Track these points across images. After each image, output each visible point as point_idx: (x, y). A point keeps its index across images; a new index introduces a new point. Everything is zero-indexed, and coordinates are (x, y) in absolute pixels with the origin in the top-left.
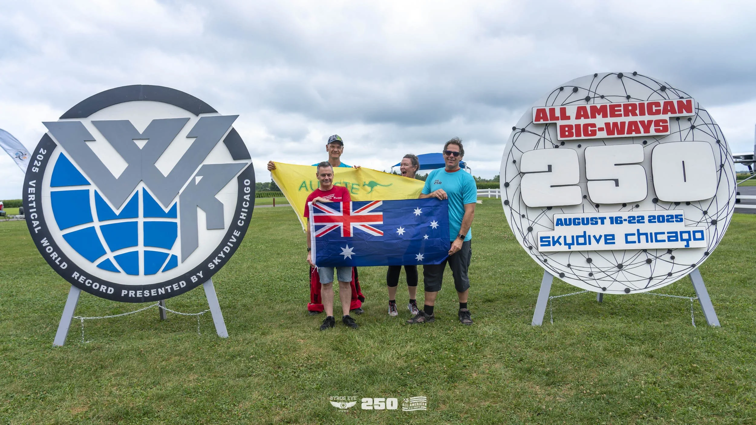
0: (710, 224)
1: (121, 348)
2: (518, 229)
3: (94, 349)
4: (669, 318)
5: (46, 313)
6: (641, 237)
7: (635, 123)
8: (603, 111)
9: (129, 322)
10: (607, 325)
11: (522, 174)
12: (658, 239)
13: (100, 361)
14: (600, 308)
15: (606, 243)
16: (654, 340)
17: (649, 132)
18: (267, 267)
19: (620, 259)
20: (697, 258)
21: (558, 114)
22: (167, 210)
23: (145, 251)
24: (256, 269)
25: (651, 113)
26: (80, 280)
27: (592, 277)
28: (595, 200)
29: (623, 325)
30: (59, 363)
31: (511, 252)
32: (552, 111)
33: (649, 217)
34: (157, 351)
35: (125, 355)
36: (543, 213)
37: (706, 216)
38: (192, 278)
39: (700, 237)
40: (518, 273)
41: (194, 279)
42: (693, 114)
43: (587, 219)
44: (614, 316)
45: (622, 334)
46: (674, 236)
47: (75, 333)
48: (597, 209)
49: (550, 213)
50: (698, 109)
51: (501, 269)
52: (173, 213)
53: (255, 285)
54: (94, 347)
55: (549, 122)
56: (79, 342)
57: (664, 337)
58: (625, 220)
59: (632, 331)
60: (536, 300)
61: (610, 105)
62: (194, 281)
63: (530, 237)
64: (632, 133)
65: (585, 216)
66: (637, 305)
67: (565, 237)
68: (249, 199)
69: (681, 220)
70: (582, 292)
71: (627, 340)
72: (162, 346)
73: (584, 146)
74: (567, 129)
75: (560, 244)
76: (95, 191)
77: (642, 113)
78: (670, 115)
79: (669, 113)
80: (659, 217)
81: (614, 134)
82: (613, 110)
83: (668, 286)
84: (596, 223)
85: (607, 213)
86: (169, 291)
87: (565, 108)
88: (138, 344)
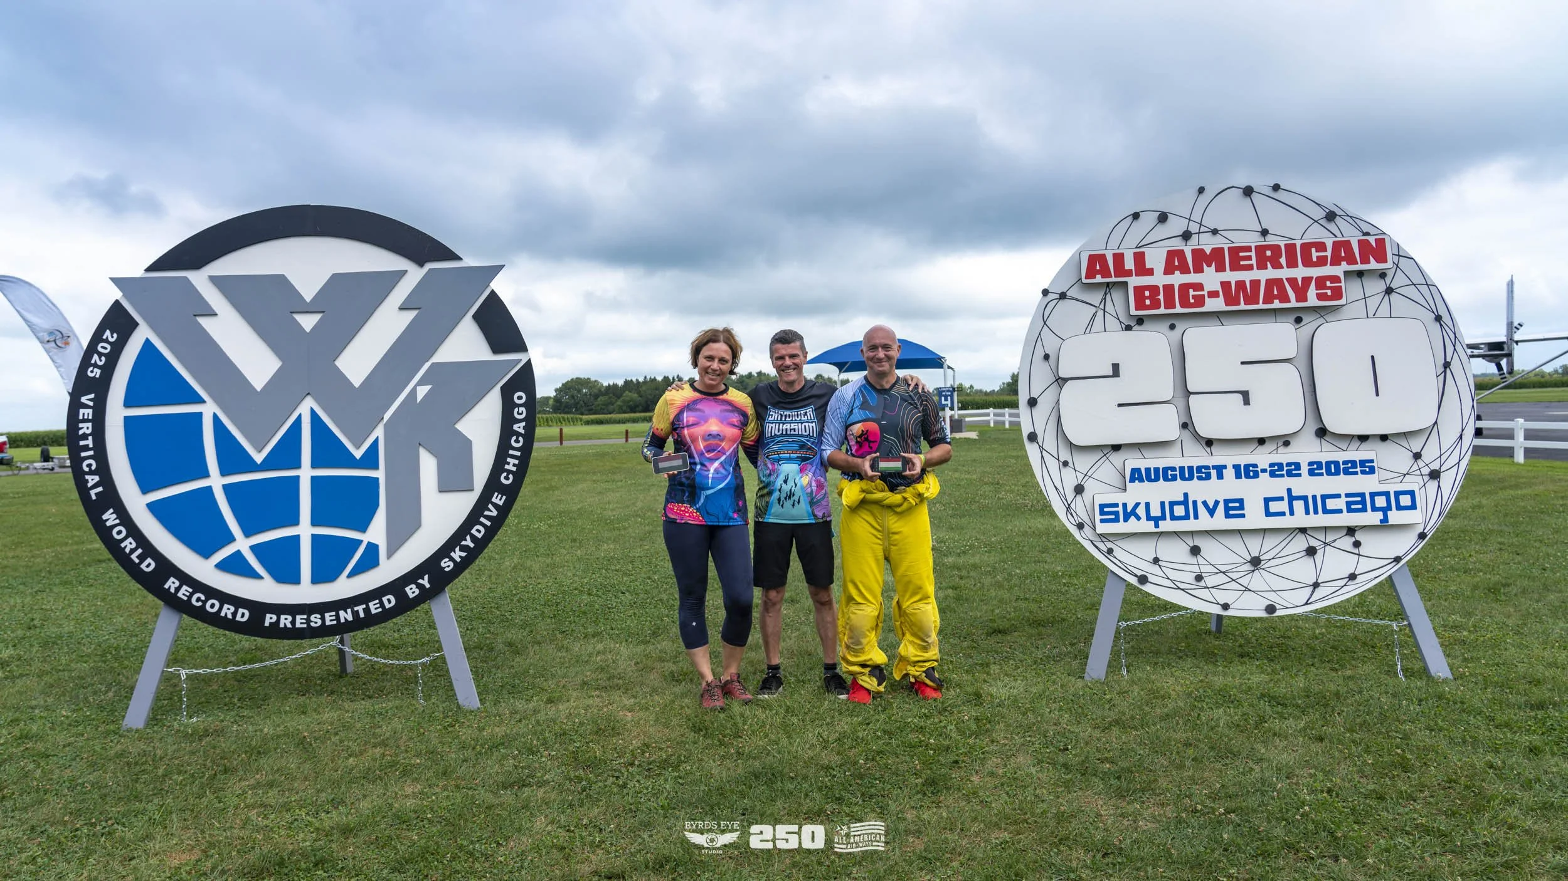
0: (1426, 478)
1: (261, 731)
2: (1056, 488)
3: (206, 733)
4: (1353, 662)
5: (105, 662)
6: (1295, 502)
7: (1278, 282)
8: (1216, 258)
9: (276, 680)
10: (1233, 677)
11: (1061, 381)
12: (1329, 507)
13: (221, 758)
14: (1218, 645)
15: (1228, 516)
16: (1326, 706)
17: (1306, 300)
18: (554, 566)
19: (1255, 546)
20: (1404, 545)
21: (1129, 264)
22: (358, 454)
23: (313, 535)
24: (530, 571)
25: (1308, 263)
26: (180, 595)
27: (1202, 583)
28: (1205, 432)
29: (1264, 677)
30: (136, 764)
31: (1039, 534)
32: (1119, 258)
33: (1310, 464)
34: (337, 737)
35: (272, 745)
36: (1105, 458)
37: (1419, 461)
38: (407, 589)
39: (1409, 503)
40: (1055, 576)
41: (412, 591)
42: (1389, 264)
43: (1191, 468)
44: (1246, 659)
45: (1263, 696)
46: (1358, 502)
47: (166, 702)
48: (1208, 449)
49: (1117, 458)
50: (1399, 256)
51: (1020, 568)
52: (370, 459)
53: (529, 603)
54: (207, 730)
55: (1113, 279)
56: (175, 720)
57: (1345, 700)
58: (1264, 471)
59: (1281, 690)
60: (1093, 630)
61: (1229, 248)
62: (411, 596)
63: (1079, 505)
64: (1273, 303)
65: (1186, 463)
66: (1289, 637)
67: (1147, 505)
68: (523, 432)
69: (1372, 471)
70: (1183, 613)
71: (1272, 706)
72: (347, 727)
73: (1180, 326)
74: (1147, 293)
75: (1139, 518)
76: (215, 417)
77: (1292, 264)
78: (1344, 266)
79: (1344, 263)
80: (1328, 464)
81: (1238, 304)
82: (1236, 258)
83: (1348, 600)
84: (1208, 477)
85: (1229, 458)
86: (362, 615)
87: (1144, 253)
88: (299, 724)
